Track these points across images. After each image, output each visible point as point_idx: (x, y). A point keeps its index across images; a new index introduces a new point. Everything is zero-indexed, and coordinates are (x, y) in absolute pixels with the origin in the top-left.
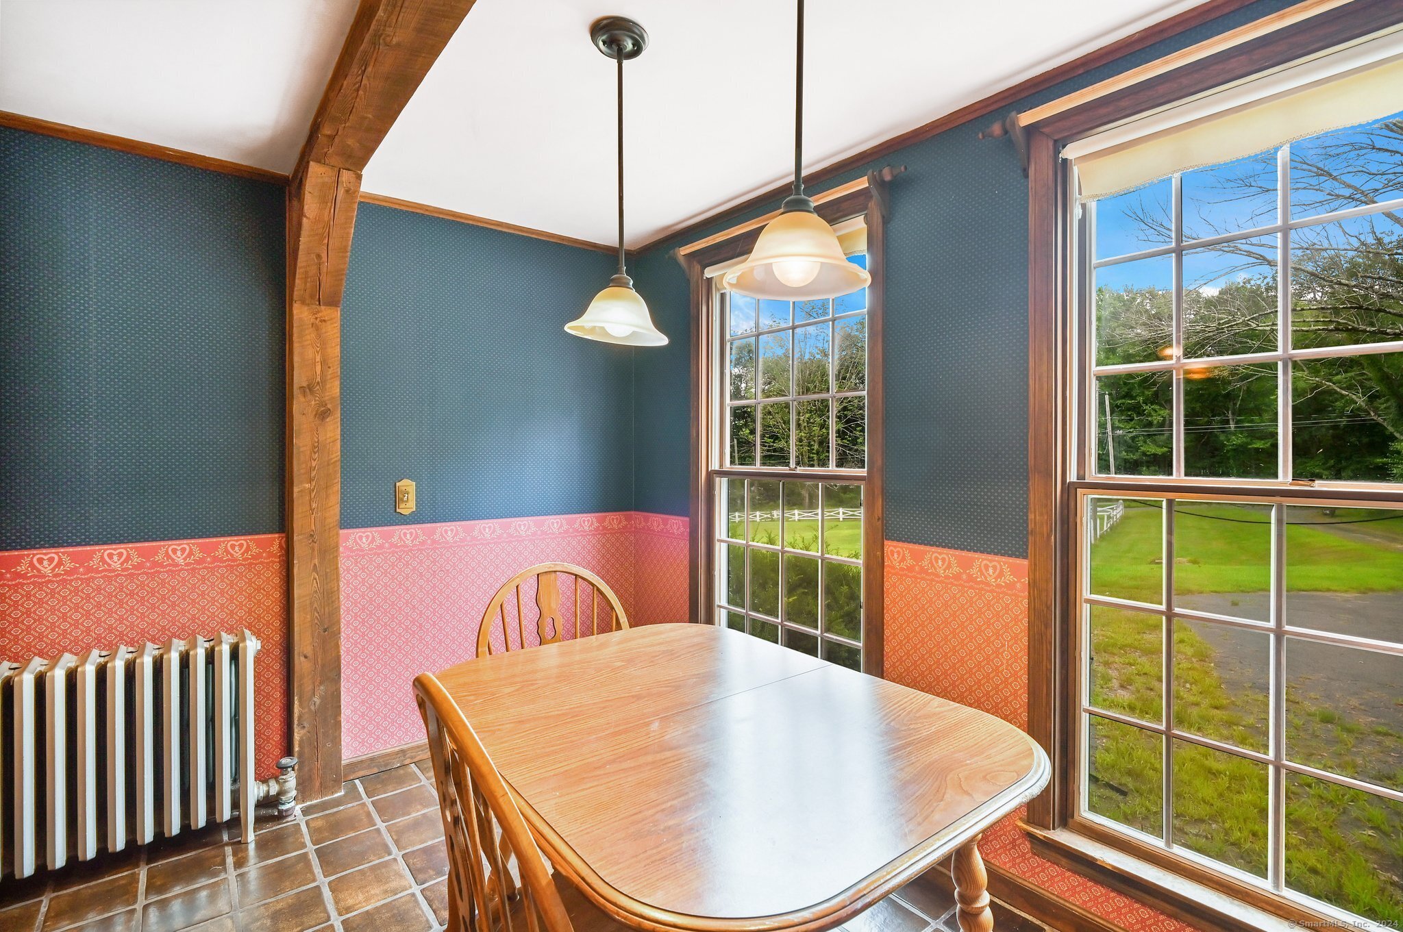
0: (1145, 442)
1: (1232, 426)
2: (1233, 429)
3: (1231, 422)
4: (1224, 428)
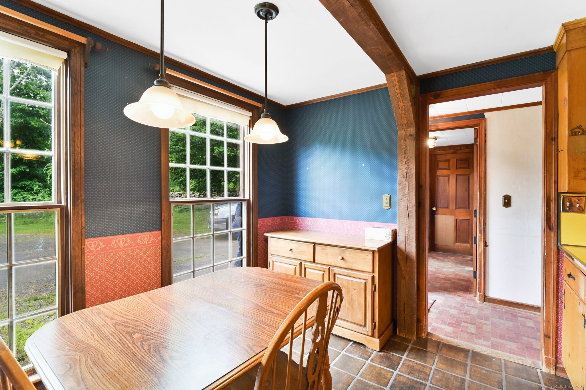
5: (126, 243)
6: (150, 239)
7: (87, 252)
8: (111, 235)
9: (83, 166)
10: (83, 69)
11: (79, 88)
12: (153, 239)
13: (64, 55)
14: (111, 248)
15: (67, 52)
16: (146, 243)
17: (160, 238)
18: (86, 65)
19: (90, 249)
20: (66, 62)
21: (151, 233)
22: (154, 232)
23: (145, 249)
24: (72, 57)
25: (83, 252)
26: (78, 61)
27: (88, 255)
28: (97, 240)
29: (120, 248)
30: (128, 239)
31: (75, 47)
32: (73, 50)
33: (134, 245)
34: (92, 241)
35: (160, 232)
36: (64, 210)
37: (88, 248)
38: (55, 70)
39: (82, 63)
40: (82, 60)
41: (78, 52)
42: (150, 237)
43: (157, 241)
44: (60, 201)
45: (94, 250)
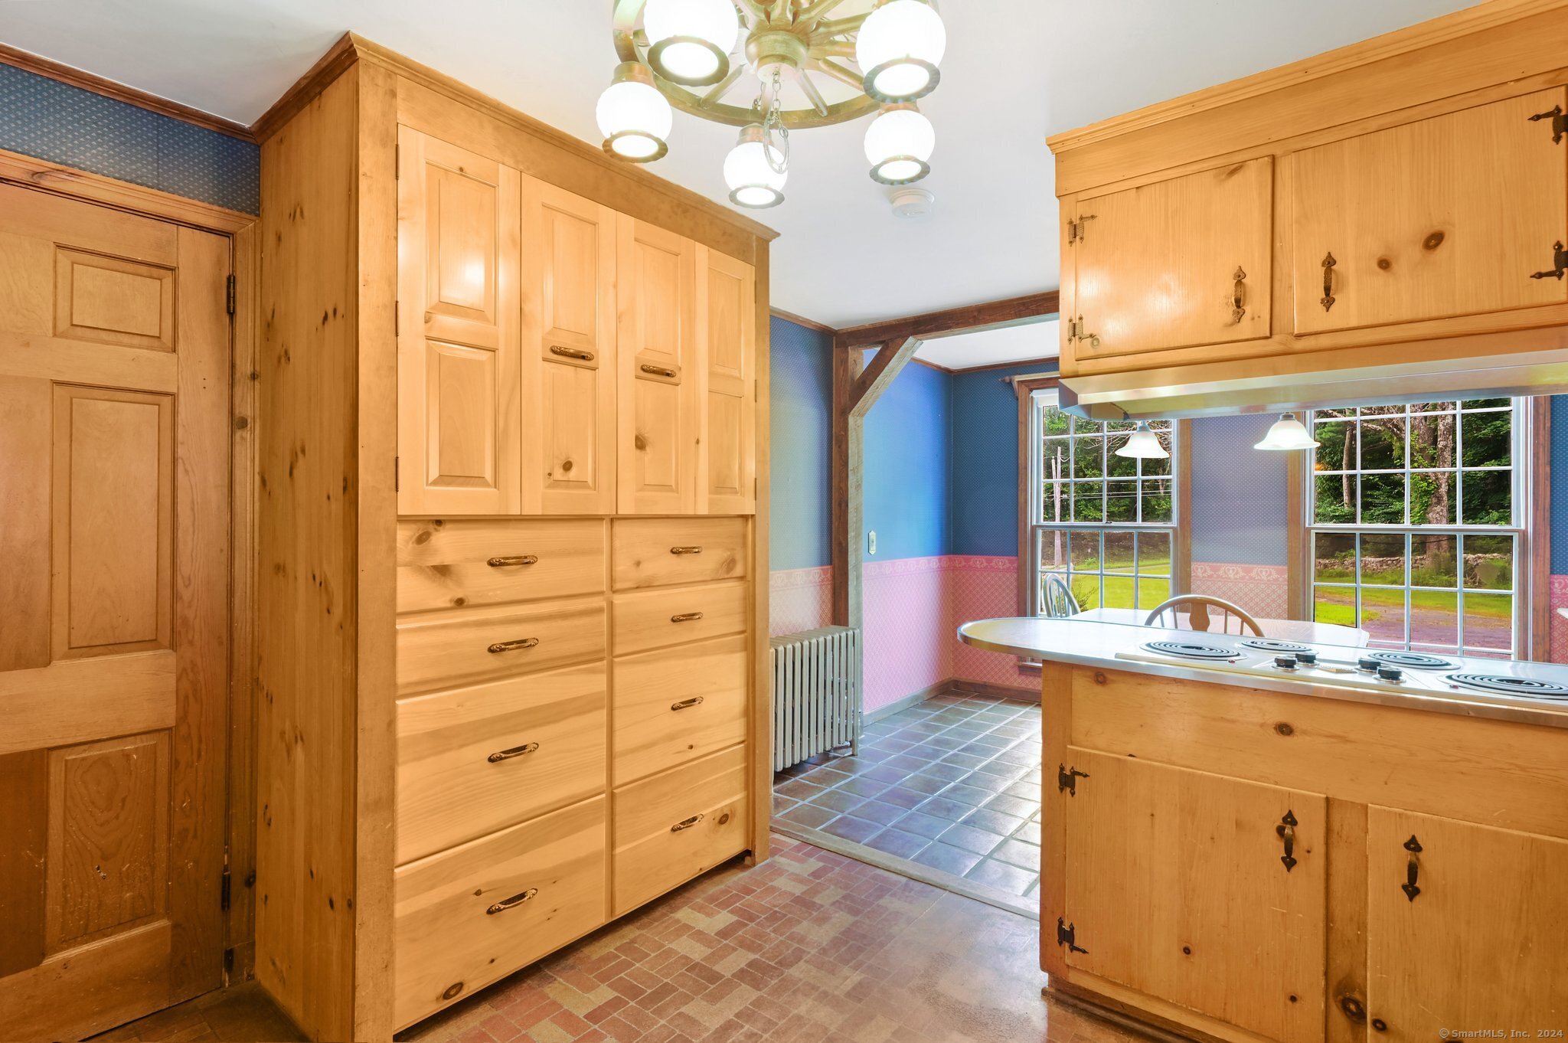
0: (1086, 506)
1: (1162, 491)
2: (1162, 494)
3: (1161, 488)
4: (1155, 493)
5: (1237, 573)
6: (1270, 575)
12: (1275, 576)
23: (1263, 586)
25: (1189, 576)
27: (1194, 580)
30: (1240, 570)
33: (1247, 577)
42: (1271, 572)
43: (1281, 579)
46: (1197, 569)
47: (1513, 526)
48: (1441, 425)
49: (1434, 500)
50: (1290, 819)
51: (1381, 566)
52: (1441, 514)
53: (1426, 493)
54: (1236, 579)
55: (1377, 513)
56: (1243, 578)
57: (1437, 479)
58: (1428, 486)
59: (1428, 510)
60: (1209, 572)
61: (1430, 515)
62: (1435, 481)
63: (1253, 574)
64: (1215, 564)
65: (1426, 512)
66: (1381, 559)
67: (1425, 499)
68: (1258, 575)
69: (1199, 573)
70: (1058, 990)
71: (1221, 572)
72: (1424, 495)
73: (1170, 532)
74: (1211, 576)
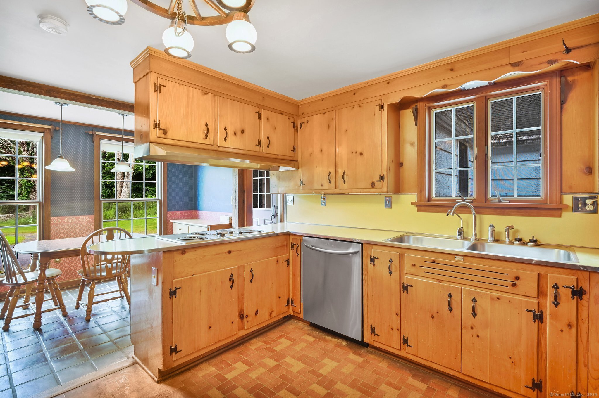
5: (72, 220)
7: (52, 223)
8: (64, 216)
9: (50, 184)
10: (50, 139)
11: (48, 148)
12: (89, 219)
13: (42, 134)
14: (64, 222)
15: (43, 133)
16: (85, 221)
17: (93, 219)
18: (52, 137)
19: (53, 222)
20: (43, 137)
21: (88, 216)
22: (89, 216)
24: (45, 135)
25: (49, 223)
26: (48, 136)
28: (57, 218)
29: (69, 223)
31: (47, 130)
32: (46, 132)
34: (55, 218)
35: (93, 216)
36: (41, 203)
37: (52, 221)
38: (38, 142)
39: (50, 137)
40: (50, 135)
41: (48, 132)
44: (40, 200)
45: (55, 222)
46: (54, 220)
47: (157, 198)
48: (35, 161)
49: (33, 190)
50: (232, 275)
51: (6, 218)
52: (35, 195)
53: (29, 187)
54: (72, 222)
55: (3, 195)
56: (75, 222)
57: (34, 182)
58: (30, 185)
59: (30, 194)
60: (60, 221)
61: (31, 196)
62: (33, 183)
63: (80, 220)
64: (62, 217)
65: (29, 195)
66: (6, 215)
67: (29, 190)
68: (82, 220)
69: (55, 221)
70: (162, 377)
71: (65, 220)
72: (28, 188)
73: (38, 204)
74: (61, 222)
